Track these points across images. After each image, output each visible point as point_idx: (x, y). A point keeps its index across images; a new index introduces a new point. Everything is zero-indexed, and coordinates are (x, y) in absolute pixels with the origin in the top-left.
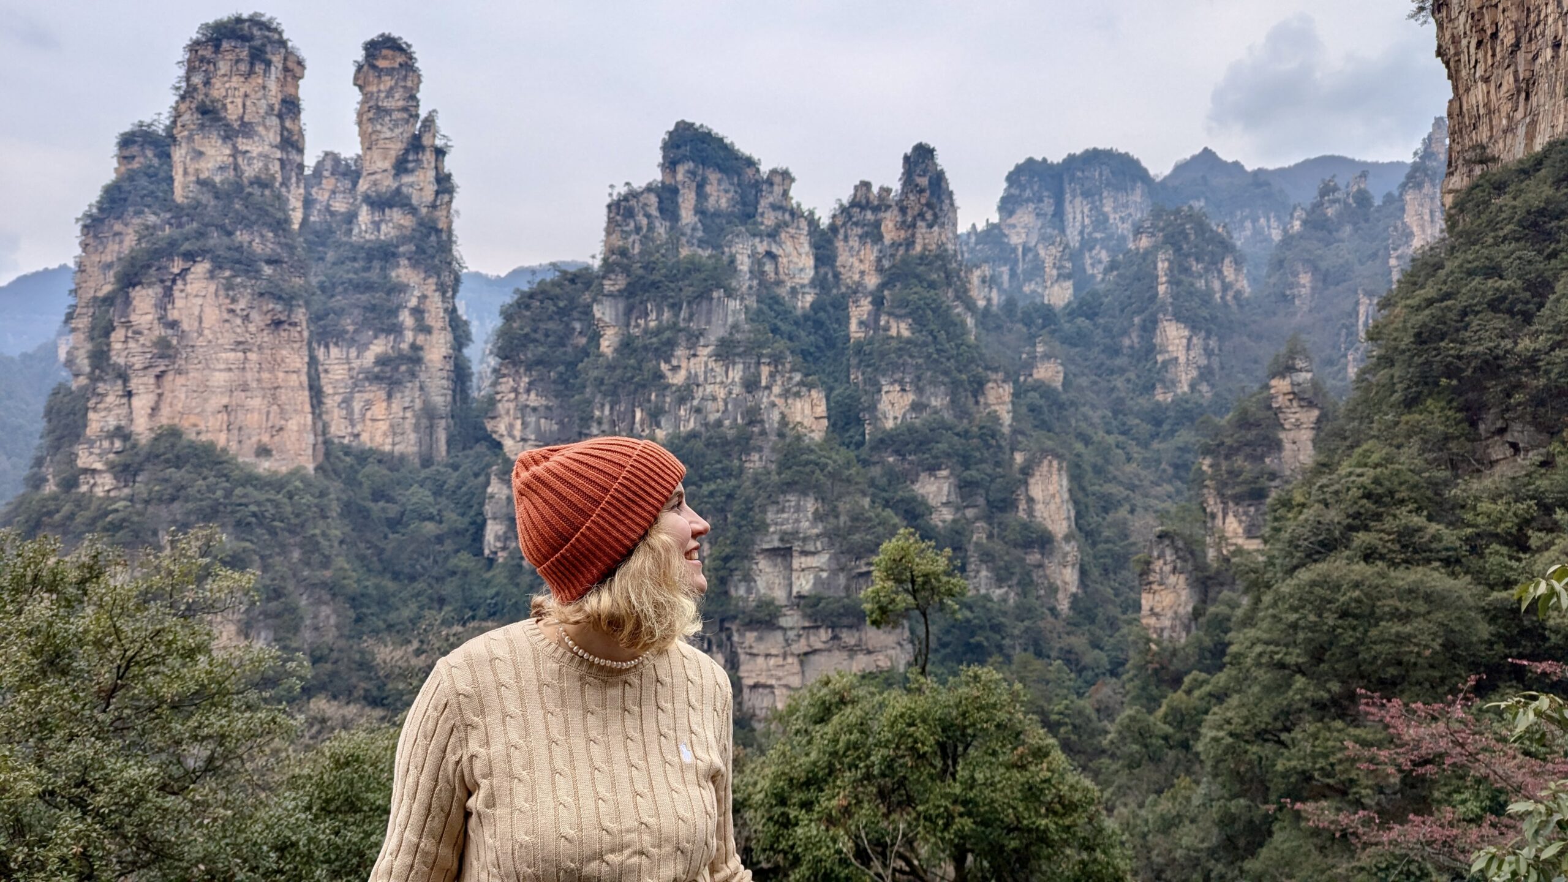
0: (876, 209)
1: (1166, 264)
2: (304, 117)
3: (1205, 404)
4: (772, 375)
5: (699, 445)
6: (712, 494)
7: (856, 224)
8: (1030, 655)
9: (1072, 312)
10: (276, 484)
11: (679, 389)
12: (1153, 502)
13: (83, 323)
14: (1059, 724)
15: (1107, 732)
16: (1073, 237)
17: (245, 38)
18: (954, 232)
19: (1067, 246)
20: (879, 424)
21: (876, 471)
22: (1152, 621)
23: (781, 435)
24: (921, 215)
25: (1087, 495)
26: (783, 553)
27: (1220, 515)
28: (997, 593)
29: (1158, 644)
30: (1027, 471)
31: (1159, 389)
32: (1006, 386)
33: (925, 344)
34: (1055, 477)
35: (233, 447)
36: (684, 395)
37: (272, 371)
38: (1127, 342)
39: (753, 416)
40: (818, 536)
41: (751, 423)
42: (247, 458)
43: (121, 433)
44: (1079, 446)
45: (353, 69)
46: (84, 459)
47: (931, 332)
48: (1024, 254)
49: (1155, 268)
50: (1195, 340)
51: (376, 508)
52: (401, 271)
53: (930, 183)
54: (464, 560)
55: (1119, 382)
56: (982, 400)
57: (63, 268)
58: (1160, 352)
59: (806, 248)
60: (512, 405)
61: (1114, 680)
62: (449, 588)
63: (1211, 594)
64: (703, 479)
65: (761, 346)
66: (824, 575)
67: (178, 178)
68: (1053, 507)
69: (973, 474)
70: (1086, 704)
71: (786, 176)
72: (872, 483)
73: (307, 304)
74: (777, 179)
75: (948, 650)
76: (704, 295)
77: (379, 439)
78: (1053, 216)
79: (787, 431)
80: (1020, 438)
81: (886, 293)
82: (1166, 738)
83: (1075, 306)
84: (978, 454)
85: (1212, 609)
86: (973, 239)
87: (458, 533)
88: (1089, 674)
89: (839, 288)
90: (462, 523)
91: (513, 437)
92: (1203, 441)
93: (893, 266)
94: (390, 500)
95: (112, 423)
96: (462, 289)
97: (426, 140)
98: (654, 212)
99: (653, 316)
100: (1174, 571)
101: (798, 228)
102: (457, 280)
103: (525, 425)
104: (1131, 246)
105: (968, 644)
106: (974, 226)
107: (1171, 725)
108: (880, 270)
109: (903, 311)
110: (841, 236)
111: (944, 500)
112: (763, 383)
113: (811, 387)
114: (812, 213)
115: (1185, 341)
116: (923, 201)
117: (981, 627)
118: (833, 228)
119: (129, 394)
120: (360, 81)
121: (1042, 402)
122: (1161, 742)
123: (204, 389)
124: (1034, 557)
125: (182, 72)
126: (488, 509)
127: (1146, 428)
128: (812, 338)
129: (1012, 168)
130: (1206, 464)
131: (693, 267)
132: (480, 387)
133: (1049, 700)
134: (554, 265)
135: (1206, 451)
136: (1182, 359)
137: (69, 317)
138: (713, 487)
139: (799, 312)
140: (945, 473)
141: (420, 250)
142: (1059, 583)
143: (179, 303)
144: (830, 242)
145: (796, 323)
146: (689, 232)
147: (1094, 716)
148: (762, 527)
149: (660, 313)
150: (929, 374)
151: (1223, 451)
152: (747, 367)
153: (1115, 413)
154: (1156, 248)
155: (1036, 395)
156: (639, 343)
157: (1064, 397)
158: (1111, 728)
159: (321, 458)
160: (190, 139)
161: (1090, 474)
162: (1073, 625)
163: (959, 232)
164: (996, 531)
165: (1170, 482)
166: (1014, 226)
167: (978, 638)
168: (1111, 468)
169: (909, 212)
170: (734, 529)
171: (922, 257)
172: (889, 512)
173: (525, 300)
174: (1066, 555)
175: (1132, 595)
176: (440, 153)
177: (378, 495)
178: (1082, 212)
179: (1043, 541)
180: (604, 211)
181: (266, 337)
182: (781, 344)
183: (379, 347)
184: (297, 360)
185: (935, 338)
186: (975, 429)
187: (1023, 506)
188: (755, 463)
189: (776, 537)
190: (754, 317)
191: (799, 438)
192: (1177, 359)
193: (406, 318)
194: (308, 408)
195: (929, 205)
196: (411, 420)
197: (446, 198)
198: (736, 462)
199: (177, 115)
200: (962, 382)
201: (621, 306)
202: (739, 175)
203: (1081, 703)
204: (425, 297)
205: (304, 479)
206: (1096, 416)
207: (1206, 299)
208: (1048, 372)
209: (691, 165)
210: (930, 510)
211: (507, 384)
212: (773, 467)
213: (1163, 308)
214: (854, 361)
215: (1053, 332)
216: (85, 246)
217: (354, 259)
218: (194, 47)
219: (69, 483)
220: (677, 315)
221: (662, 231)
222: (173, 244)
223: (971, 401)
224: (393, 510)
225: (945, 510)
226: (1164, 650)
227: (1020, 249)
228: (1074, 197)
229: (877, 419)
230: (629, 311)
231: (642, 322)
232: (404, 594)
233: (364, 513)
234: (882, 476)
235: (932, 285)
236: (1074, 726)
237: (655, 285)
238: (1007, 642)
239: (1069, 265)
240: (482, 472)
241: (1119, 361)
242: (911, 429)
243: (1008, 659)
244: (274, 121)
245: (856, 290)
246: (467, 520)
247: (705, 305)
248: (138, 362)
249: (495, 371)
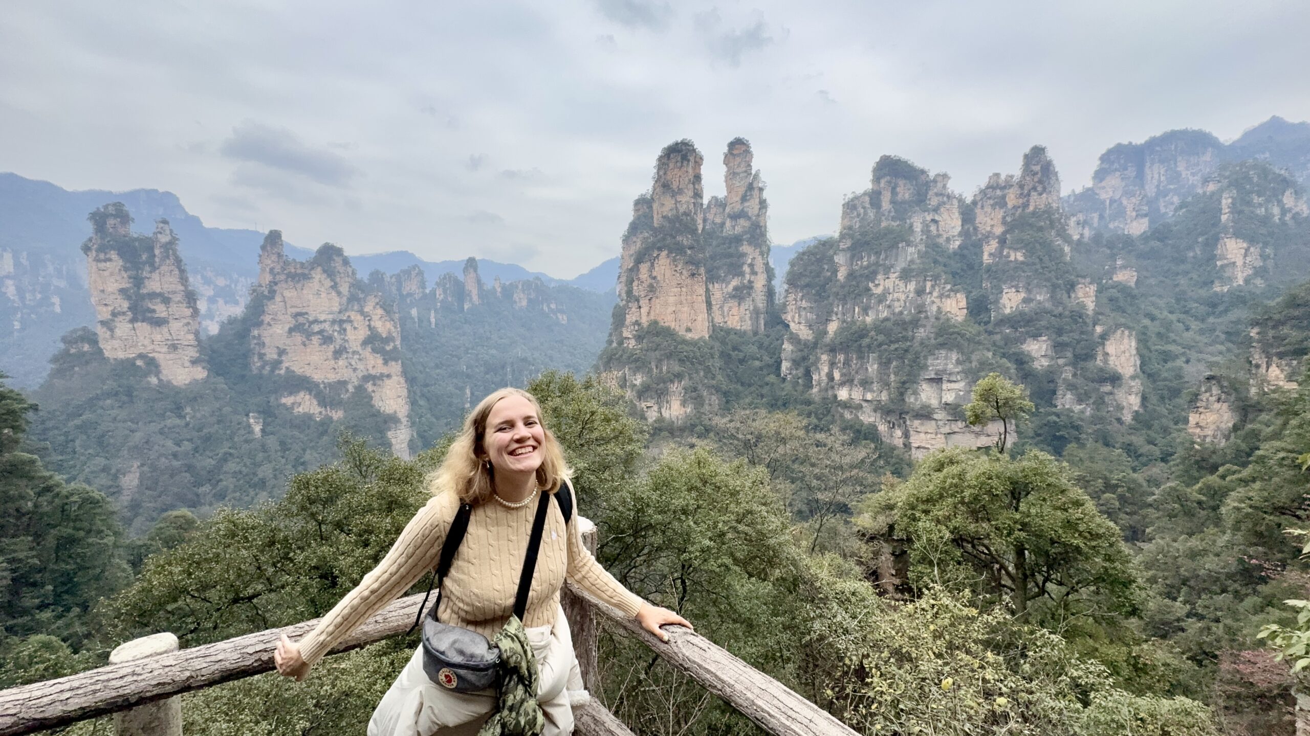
0: (1004, 188)
1: (1230, 200)
2: (703, 182)
3: (1258, 292)
4: (933, 287)
5: (889, 324)
6: (896, 349)
7: (989, 198)
8: (1099, 445)
9: (1145, 238)
10: (694, 343)
11: (879, 295)
12: (1205, 356)
13: (624, 279)
14: (1117, 486)
15: (1154, 494)
16: (1150, 190)
17: (679, 151)
18: (1058, 196)
19: (1145, 196)
20: (1000, 311)
21: (997, 337)
22: (1198, 431)
23: (937, 319)
24: (1034, 189)
25: (1151, 351)
26: (937, 381)
27: (1264, 366)
28: (1077, 408)
29: (1200, 445)
30: (1104, 337)
31: (1217, 283)
32: (1092, 287)
33: (1034, 264)
34: (1126, 341)
35: (677, 328)
36: (881, 299)
37: (691, 295)
38: (1191, 254)
39: (921, 309)
40: (958, 373)
41: (920, 312)
42: (682, 332)
43: (637, 323)
44: (1146, 322)
45: (723, 157)
46: (626, 334)
47: (1039, 257)
48: (1110, 204)
49: (1220, 203)
50: (1252, 249)
51: (734, 354)
52: (744, 247)
53: (1041, 167)
54: (772, 378)
55: (1183, 281)
56: (1073, 295)
57: (617, 257)
58: (1220, 259)
59: (957, 214)
60: (794, 307)
61: (1163, 464)
62: (765, 390)
63: (1250, 416)
64: (891, 342)
65: (926, 270)
66: (962, 393)
67: (655, 216)
68: (1123, 359)
69: (1065, 338)
70: (1138, 477)
71: (945, 176)
72: (994, 344)
73: (705, 265)
74: (939, 179)
75: (1041, 438)
76: (894, 246)
77: (735, 324)
78: (1136, 177)
79: (941, 316)
80: (1100, 317)
81: (1008, 236)
82: (1200, 503)
83: (1149, 234)
84: (1068, 327)
85: (1249, 426)
86: (1072, 199)
87: (769, 366)
88: (1143, 459)
89: (976, 235)
90: (771, 361)
91: (794, 322)
92: (1252, 316)
93: (1014, 220)
94: (740, 351)
95: (634, 319)
96: (771, 253)
97: (755, 185)
98: (868, 206)
99: (866, 259)
100: (1219, 400)
101: (952, 204)
102: (769, 250)
103: (800, 316)
104: (1200, 191)
105: (1054, 436)
106: (1073, 191)
107: (1204, 495)
108: (1004, 223)
109: (1019, 246)
110: (979, 206)
111: (1043, 353)
112: (928, 291)
113: (957, 292)
114: (960, 195)
115: (1243, 251)
116: (1036, 179)
117: (1065, 427)
118: (974, 203)
119: (640, 307)
120: (726, 162)
121: (1119, 295)
122: (1195, 504)
123: (666, 304)
124: (1107, 388)
125: (655, 171)
126: (783, 356)
127: (1203, 309)
128: (959, 265)
129: (1104, 151)
130: (1254, 332)
131: (889, 231)
132: (779, 299)
133: (1111, 472)
134: (815, 238)
135: (1255, 323)
136: (1239, 263)
137: (619, 277)
138: (897, 346)
139: (951, 251)
140: (1044, 338)
141: (753, 237)
142: (1125, 404)
143: (656, 269)
144: (972, 210)
145: (949, 257)
146: (886, 214)
147: (1145, 484)
148: (925, 367)
149: (869, 257)
150: (1035, 281)
151: (1270, 324)
152: (918, 283)
153: (1178, 301)
154: (1221, 191)
155: (1114, 290)
156: (858, 274)
157: (1136, 292)
158: (1157, 492)
159: (711, 332)
160: (659, 198)
161: (1154, 338)
162: (1133, 429)
163: (1062, 195)
164: (1079, 372)
165: (1222, 343)
166: (1104, 188)
167: (1061, 433)
168: (1171, 335)
169: (1026, 187)
170: (908, 368)
171: (1034, 213)
172: (1004, 360)
173: (801, 256)
174: (1131, 387)
175: (1183, 414)
176: (761, 190)
177: (735, 349)
178: (1159, 173)
179: (1115, 379)
180: (841, 208)
181: (689, 281)
182: (940, 269)
183: (735, 282)
184: (701, 290)
185: (1041, 260)
186: (1067, 313)
187: (1100, 357)
188: (921, 333)
189: (933, 373)
190: (921, 255)
191: (948, 320)
192: (1234, 263)
193: (746, 269)
194: (706, 311)
195: (1040, 182)
196: (747, 317)
197: (764, 211)
198: (910, 333)
199: (654, 189)
200: (1059, 286)
201: (848, 255)
202: (916, 180)
203: (1135, 475)
204: (754, 258)
205: (705, 342)
206: (1161, 303)
207: (1265, 220)
208: (1126, 277)
209: (889, 178)
210: (1033, 359)
211: (791, 297)
212: (932, 335)
213: (1225, 229)
214: (985, 276)
215: (1130, 252)
216: (624, 248)
217: (724, 244)
218: (660, 159)
219: (621, 343)
220: (879, 258)
221: (872, 215)
222: (654, 244)
223: (1065, 296)
224: (741, 355)
225: (1043, 360)
226: (1206, 449)
227: (1108, 202)
228: (1152, 164)
229: (999, 308)
230: (852, 257)
231: (859, 263)
232: (746, 393)
233: (729, 356)
234: (1001, 339)
235: (1041, 229)
236: (1129, 489)
237: (867, 243)
238: (1084, 436)
239: (1146, 208)
240: (780, 339)
241: (1182, 267)
242: (1022, 314)
243: (1082, 446)
244: (691, 186)
245: (987, 237)
246: (773, 360)
247: (894, 251)
248: (643, 294)
249: (787, 291)
